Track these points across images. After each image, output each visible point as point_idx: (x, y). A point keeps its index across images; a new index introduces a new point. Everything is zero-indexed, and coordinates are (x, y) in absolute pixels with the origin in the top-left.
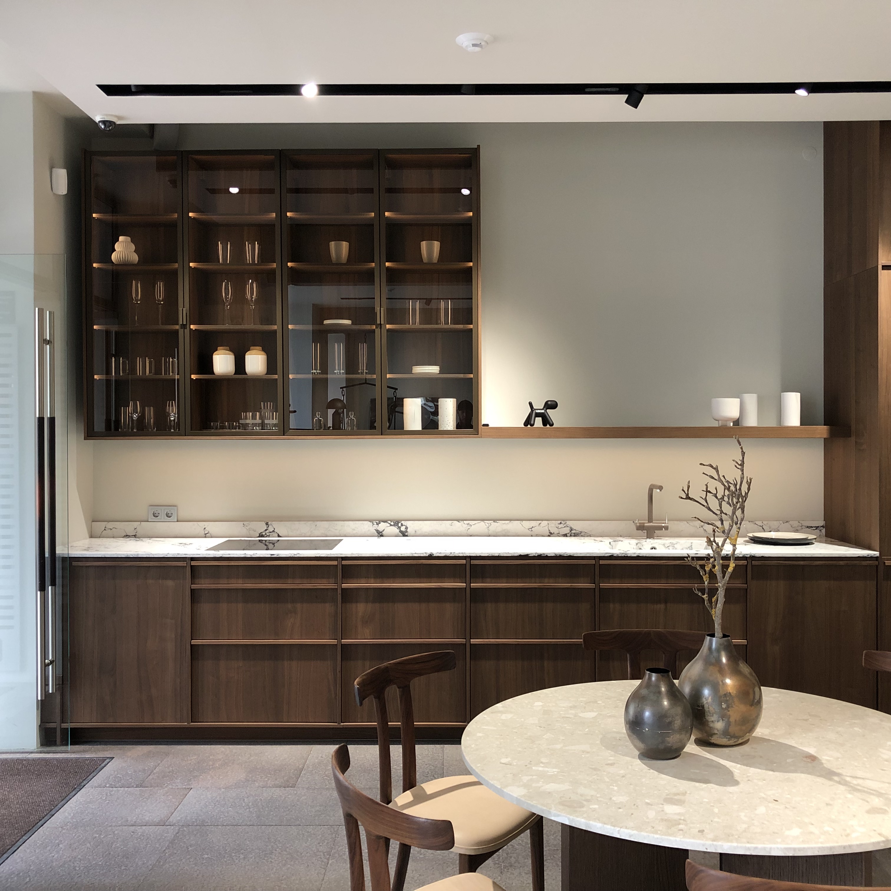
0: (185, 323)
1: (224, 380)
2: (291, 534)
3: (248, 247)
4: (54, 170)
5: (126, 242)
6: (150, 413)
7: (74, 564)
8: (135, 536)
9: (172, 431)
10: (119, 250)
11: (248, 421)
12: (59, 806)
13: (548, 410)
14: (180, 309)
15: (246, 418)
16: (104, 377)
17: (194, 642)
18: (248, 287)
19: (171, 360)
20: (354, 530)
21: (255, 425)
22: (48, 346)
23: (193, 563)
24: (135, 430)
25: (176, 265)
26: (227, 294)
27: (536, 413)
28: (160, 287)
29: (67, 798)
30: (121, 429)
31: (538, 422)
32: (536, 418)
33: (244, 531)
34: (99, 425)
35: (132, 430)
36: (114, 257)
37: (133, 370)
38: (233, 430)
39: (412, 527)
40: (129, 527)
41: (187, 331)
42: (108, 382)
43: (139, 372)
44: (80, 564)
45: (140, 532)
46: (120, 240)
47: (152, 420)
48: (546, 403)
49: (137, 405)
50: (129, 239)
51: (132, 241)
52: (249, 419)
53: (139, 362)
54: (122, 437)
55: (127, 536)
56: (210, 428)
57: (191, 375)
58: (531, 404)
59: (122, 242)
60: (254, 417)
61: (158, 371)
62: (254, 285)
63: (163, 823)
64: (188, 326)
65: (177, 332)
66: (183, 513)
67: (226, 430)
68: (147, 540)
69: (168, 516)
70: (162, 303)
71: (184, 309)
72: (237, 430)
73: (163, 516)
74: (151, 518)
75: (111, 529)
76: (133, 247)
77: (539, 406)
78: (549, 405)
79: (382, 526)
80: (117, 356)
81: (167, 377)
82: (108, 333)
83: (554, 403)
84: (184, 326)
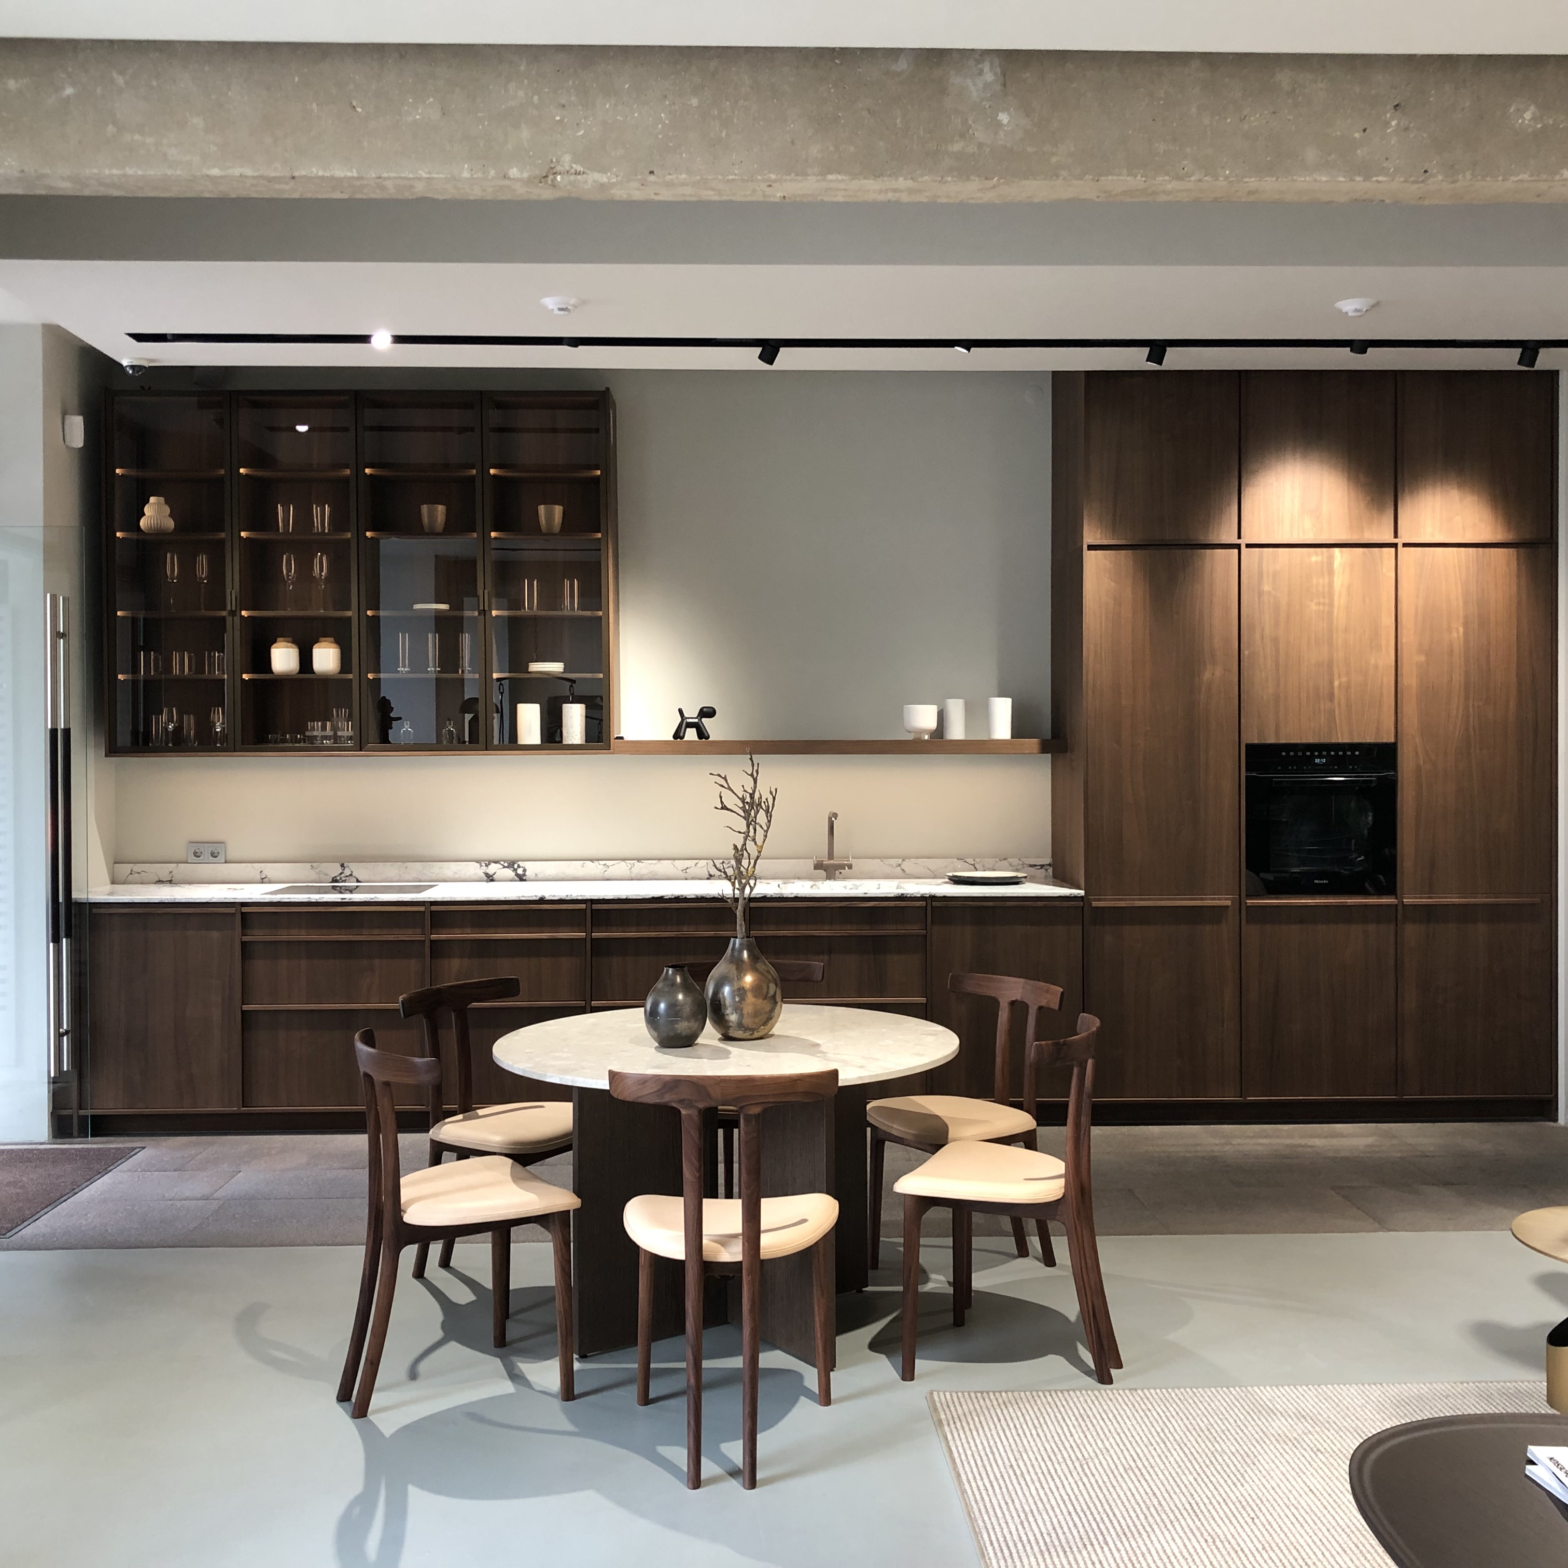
0: (234, 609)
1: (284, 680)
2: (373, 878)
3: (317, 510)
4: (67, 417)
5: (158, 504)
6: (190, 722)
7: (95, 911)
8: (170, 882)
9: (218, 745)
10: (150, 514)
11: (315, 733)
12: (84, 1186)
13: (703, 720)
14: (228, 591)
15: (313, 729)
16: (129, 677)
17: (245, 1007)
18: (316, 561)
19: (217, 655)
20: (455, 873)
21: (326, 738)
22: (62, 640)
23: (244, 910)
24: (170, 745)
25: (223, 535)
26: (289, 570)
27: (687, 723)
28: (203, 561)
29: (92, 1180)
30: (152, 743)
31: (691, 735)
32: (688, 729)
33: (313, 875)
34: (124, 738)
35: (167, 744)
36: (143, 523)
37: (168, 668)
38: (296, 745)
39: (531, 868)
40: (163, 871)
41: (237, 619)
42: (135, 683)
43: (176, 671)
44: (103, 911)
45: (177, 876)
46: (150, 501)
47: (192, 732)
48: (701, 710)
49: (173, 713)
50: (162, 499)
51: (166, 502)
52: (318, 730)
53: (176, 657)
54: (153, 754)
55: (160, 882)
56: (268, 742)
57: (242, 674)
58: (681, 711)
59: (154, 503)
60: (324, 728)
61: (200, 669)
62: (324, 558)
63: (205, 1198)
64: (238, 611)
65: (224, 618)
66: (232, 853)
67: (288, 745)
68: (187, 886)
69: (213, 855)
70: (205, 581)
71: (233, 592)
72: (302, 744)
73: (206, 856)
74: (192, 858)
75: (139, 873)
76: (167, 510)
77: (692, 713)
78: (704, 712)
79: (492, 869)
80: (147, 651)
81: (212, 677)
82: (134, 620)
83: (711, 710)
84: (233, 613)
